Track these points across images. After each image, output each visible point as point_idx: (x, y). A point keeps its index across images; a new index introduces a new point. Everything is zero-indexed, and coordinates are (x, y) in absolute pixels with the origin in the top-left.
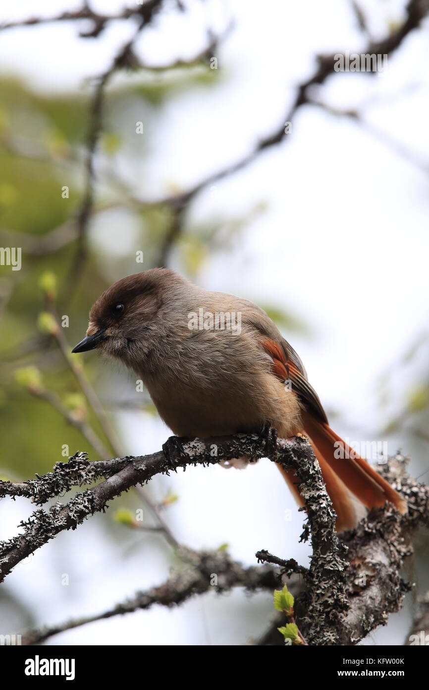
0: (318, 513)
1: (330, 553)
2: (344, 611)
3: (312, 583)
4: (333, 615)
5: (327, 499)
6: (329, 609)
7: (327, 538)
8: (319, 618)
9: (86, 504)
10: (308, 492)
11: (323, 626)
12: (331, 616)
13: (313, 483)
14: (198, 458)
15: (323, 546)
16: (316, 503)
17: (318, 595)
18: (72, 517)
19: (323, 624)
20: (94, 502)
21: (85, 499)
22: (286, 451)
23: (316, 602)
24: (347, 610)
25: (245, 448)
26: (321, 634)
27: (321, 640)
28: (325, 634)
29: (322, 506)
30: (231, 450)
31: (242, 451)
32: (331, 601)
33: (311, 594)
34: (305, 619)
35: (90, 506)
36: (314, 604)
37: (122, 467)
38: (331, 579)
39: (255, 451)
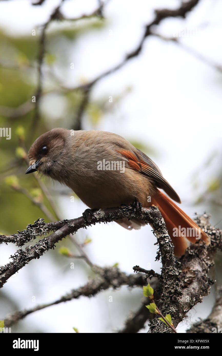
0: (164, 245)
1: (171, 266)
2: (180, 296)
3: (163, 282)
4: (174, 298)
5: (169, 238)
6: (172, 295)
7: (170, 258)
8: (167, 300)
9: (44, 245)
10: (159, 234)
11: (169, 304)
13: (161, 230)
14: (101, 219)
15: (167, 262)
16: (163, 240)
17: (166, 288)
18: (37, 252)
20: (48, 244)
21: (44, 242)
22: (146, 214)
23: (165, 292)
25: (125, 213)
26: (168, 308)
27: (168, 312)
28: (170, 308)
29: (166, 242)
30: (118, 215)
31: (124, 215)
32: (173, 291)
33: (162, 287)
34: (160, 301)
35: (46, 246)
36: (164, 293)
37: (62, 225)
38: (173, 279)
39: (131, 215)
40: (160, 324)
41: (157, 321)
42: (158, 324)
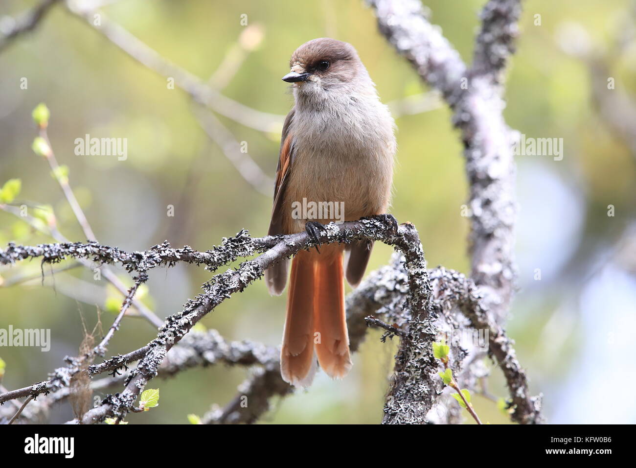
0: (421, 287)
1: (427, 319)
2: (435, 368)
3: (411, 345)
4: (426, 370)
5: (427, 276)
6: (424, 366)
7: (426, 308)
8: (415, 373)
10: (414, 269)
11: (418, 379)
12: (425, 371)
13: (418, 262)
14: (333, 238)
15: (422, 314)
16: (419, 278)
17: (415, 353)
18: (243, 282)
19: (418, 377)
20: (259, 270)
22: (399, 235)
23: (413, 359)
24: (436, 367)
25: (368, 232)
26: (416, 386)
27: (416, 391)
28: (420, 386)
29: (424, 281)
30: (358, 233)
31: (366, 234)
32: (426, 359)
33: (408, 353)
34: (404, 373)
35: (256, 273)
36: (411, 361)
37: (274, 243)
38: (426, 340)
39: (376, 234)
40: (404, 411)
41: (400, 404)
42: (401, 410)
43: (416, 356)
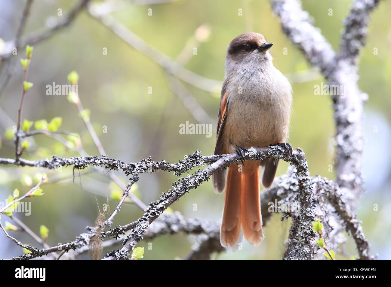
0: (306, 188)
1: (309, 208)
2: (313, 237)
3: (299, 223)
4: (308, 239)
5: (310, 181)
6: (307, 236)
7: (308, 200)
8: (301, 240)
9: (203, 176)
10: (302, 177)
11: (303, 244)
12: (307, 239)
13: (304, 172)
14: (253, 157)
15: (306, 204)
16: (305, 182)
17: (301, 228)
18: (197, 182)
19: (303, 243)
20: (207, 175)
21: (202, 174)
22: (293, 156)
23: (300, 232)
24: (314, 237)
25: (274, 153)
26: (302, 248)
27: (302, 251)
28: (304, 248)
29: (308, 184)
30: (268, 154)
31: (273, 155)
32: (308, 232)
33: (297, 228)
34: (294, 240)
35: (205, 177)
37: (216, 159)
38: (309, 221)
39: (279, 155)
43: (302, 230)
